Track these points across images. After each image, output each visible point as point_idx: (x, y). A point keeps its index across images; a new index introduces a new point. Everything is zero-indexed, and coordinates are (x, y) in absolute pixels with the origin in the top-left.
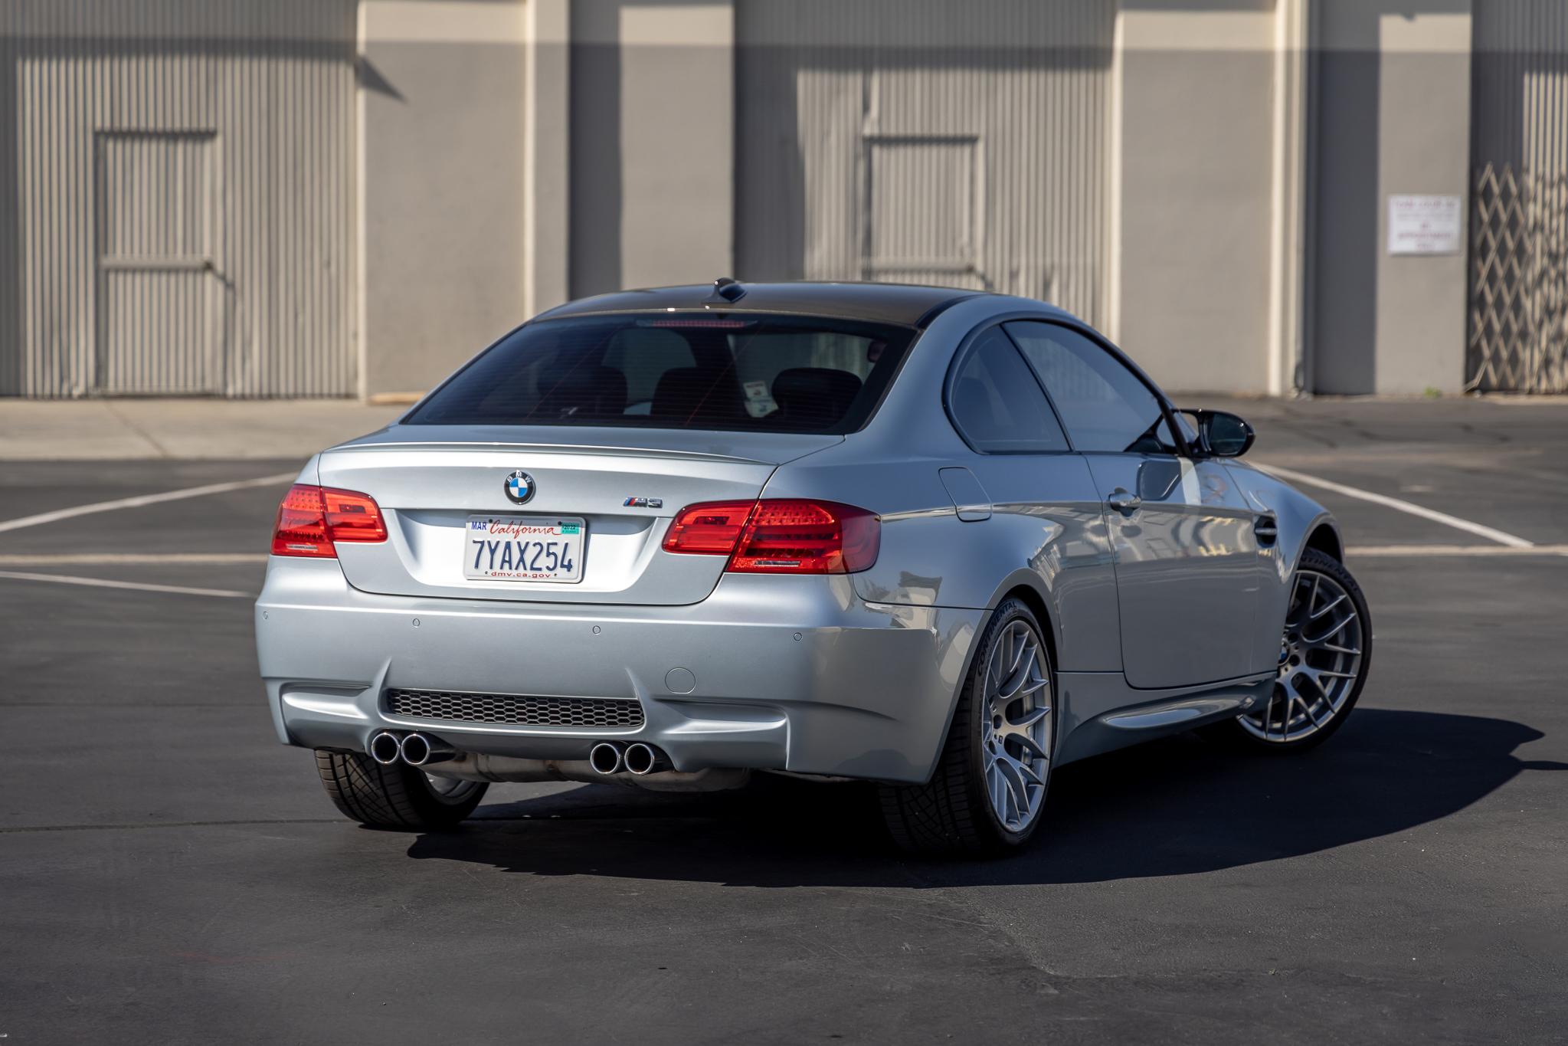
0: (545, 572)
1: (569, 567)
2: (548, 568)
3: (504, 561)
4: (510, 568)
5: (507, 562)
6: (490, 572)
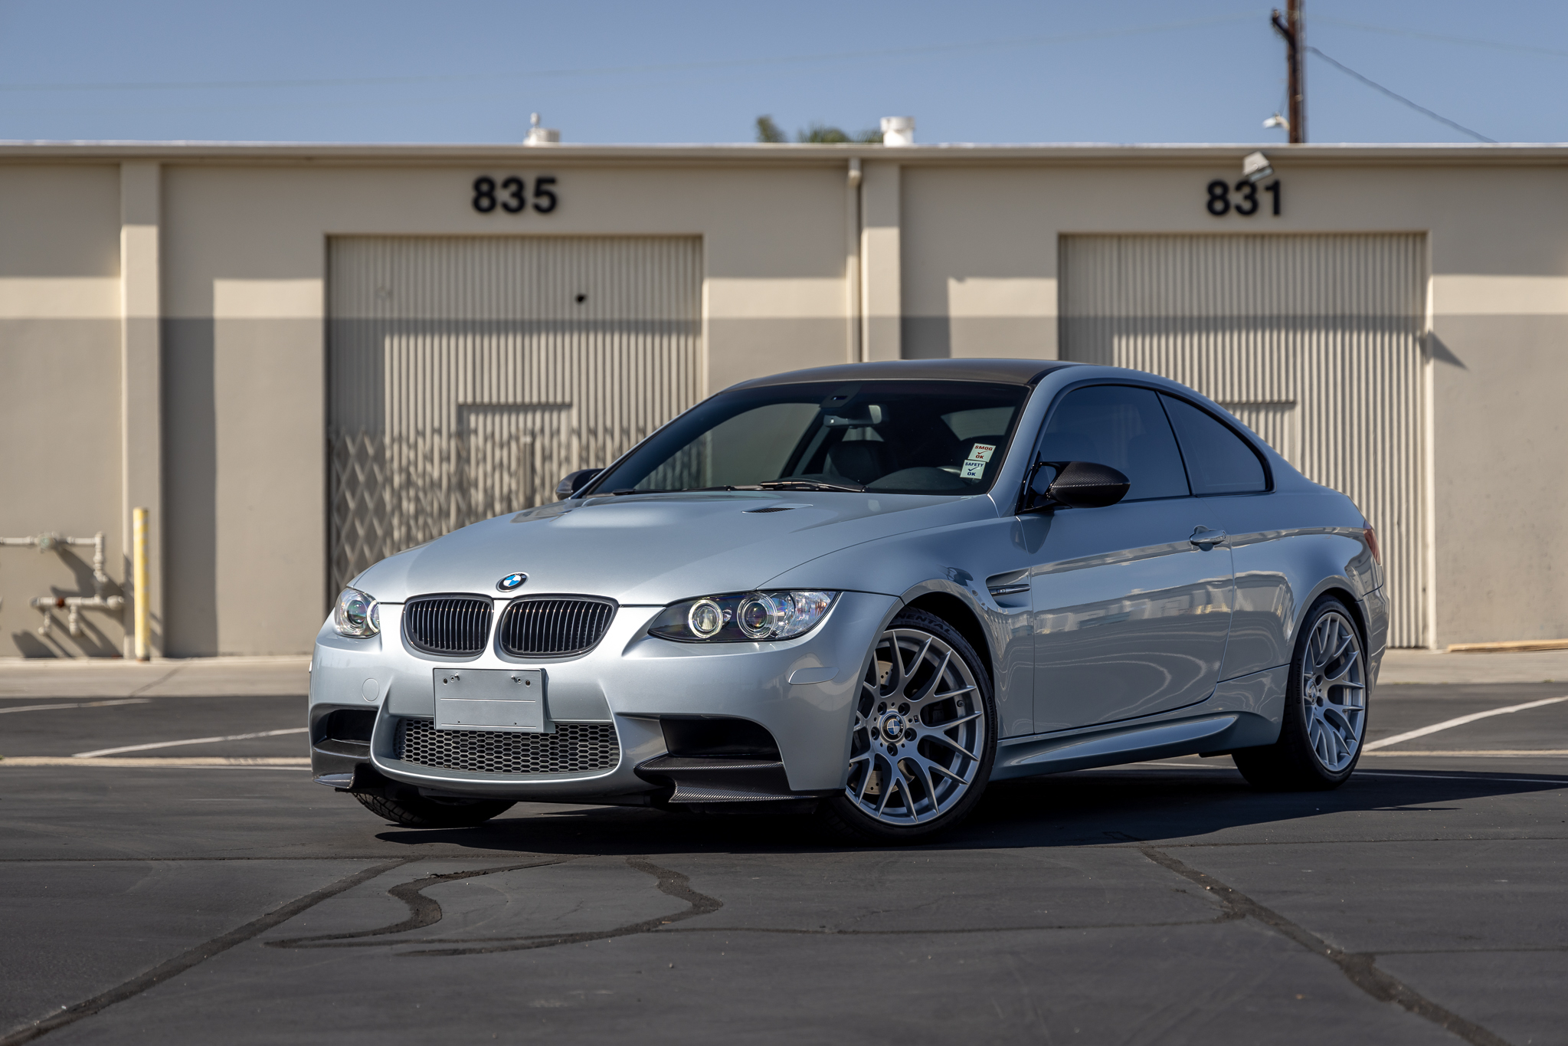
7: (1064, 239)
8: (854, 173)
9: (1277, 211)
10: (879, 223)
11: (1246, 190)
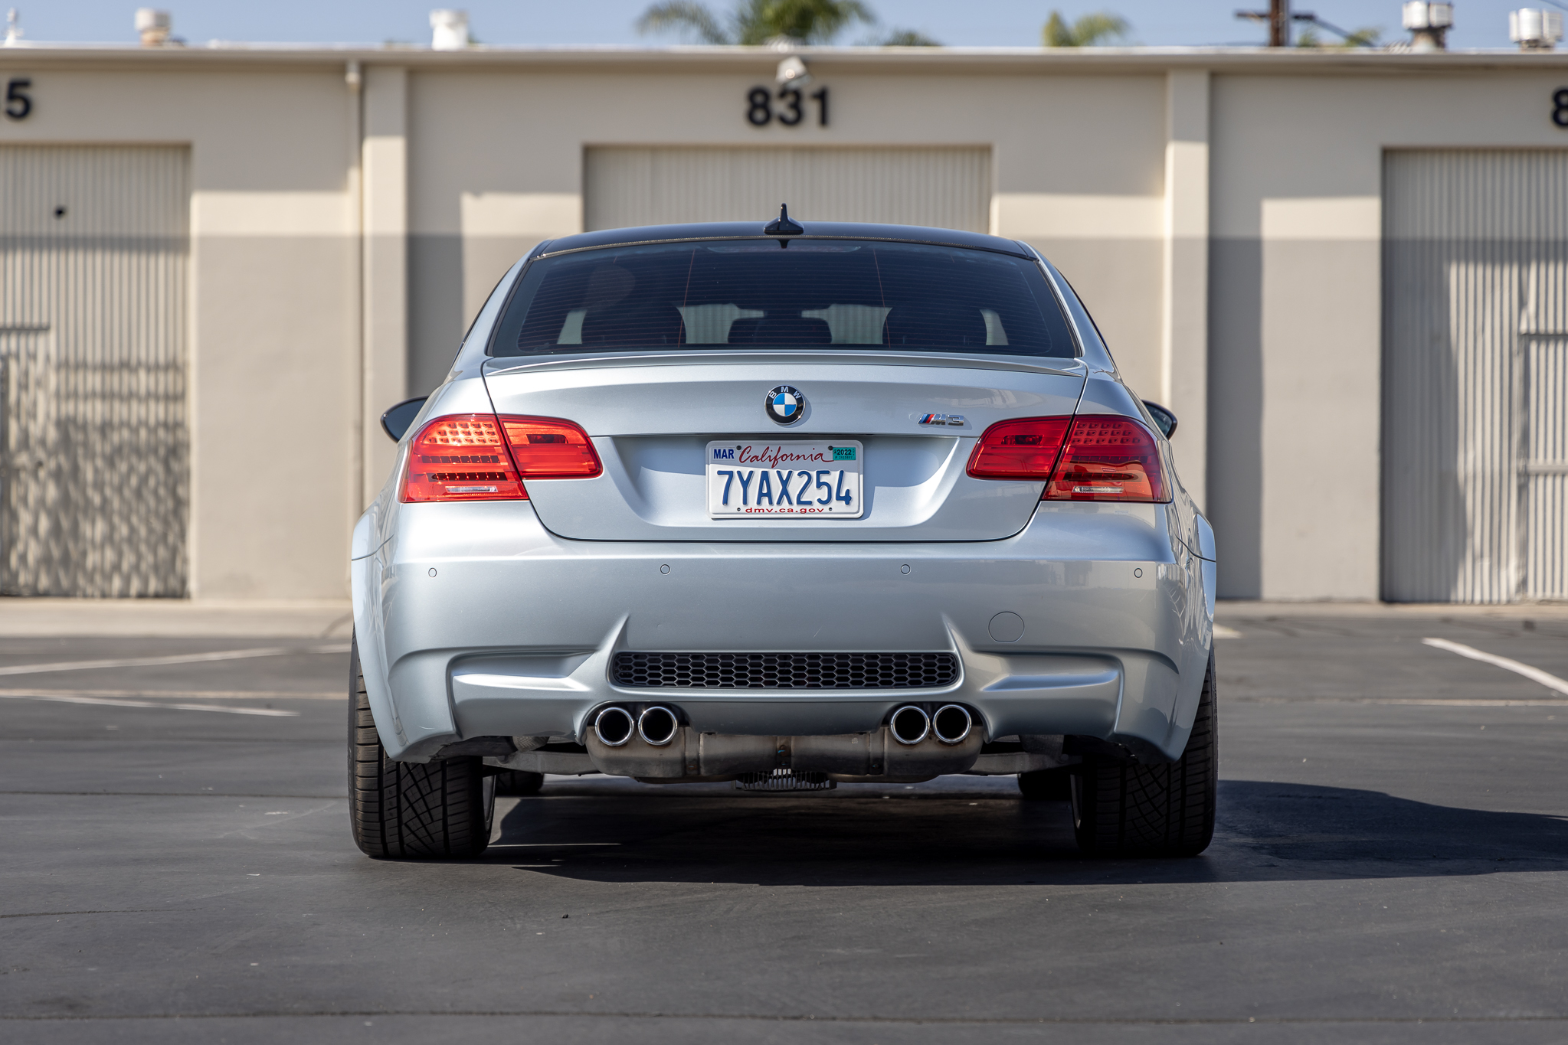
0: (817, 506)
1: (847, 499)
2: (819, 501)
3: (761, 495)
4: (771, 503)
5: (765, 495)
6: (743, 509)
7: (589, 152)
8: (353, 77)
9: (824, 120)
10: (384, 132)
11: (790, 99)
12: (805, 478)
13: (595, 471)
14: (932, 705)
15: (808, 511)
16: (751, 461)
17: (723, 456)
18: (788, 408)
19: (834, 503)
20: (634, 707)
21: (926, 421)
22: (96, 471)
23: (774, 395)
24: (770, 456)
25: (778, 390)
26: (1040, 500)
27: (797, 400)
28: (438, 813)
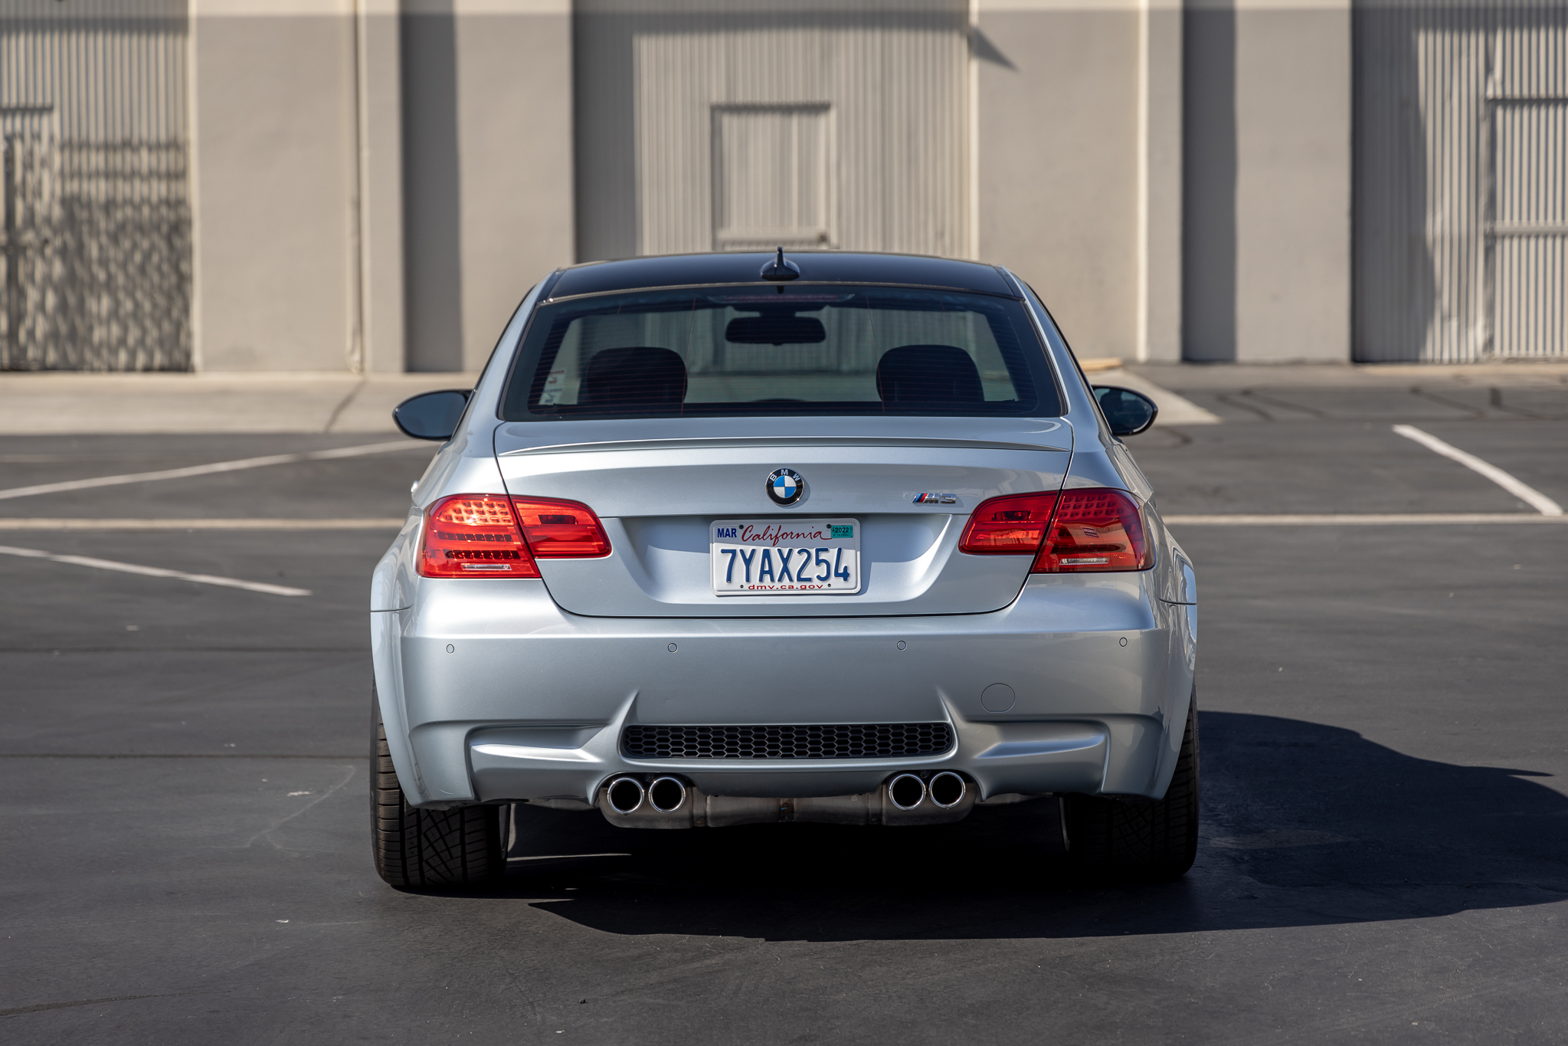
0: (816, 582)
1: (845, 575)
2: (819, 577)
3: (763, 572)
4: (772, 580)
5: (767, 572)
6: (746, 586)
12: (805, 555)
13: (605, 550)
14: (927, 774)
15: (807, 587)
16: (753, 540)
17: (726, 535)
18: (787, 489)
19: (833, 579)
20: (644, 777)
21: (920, 500)
22: (101, 248)
23: (774, 478)
24: (771, 535)
25: (778, 473)
26: (1029, 573)
27: (796, 482)
28: (457, 851)
